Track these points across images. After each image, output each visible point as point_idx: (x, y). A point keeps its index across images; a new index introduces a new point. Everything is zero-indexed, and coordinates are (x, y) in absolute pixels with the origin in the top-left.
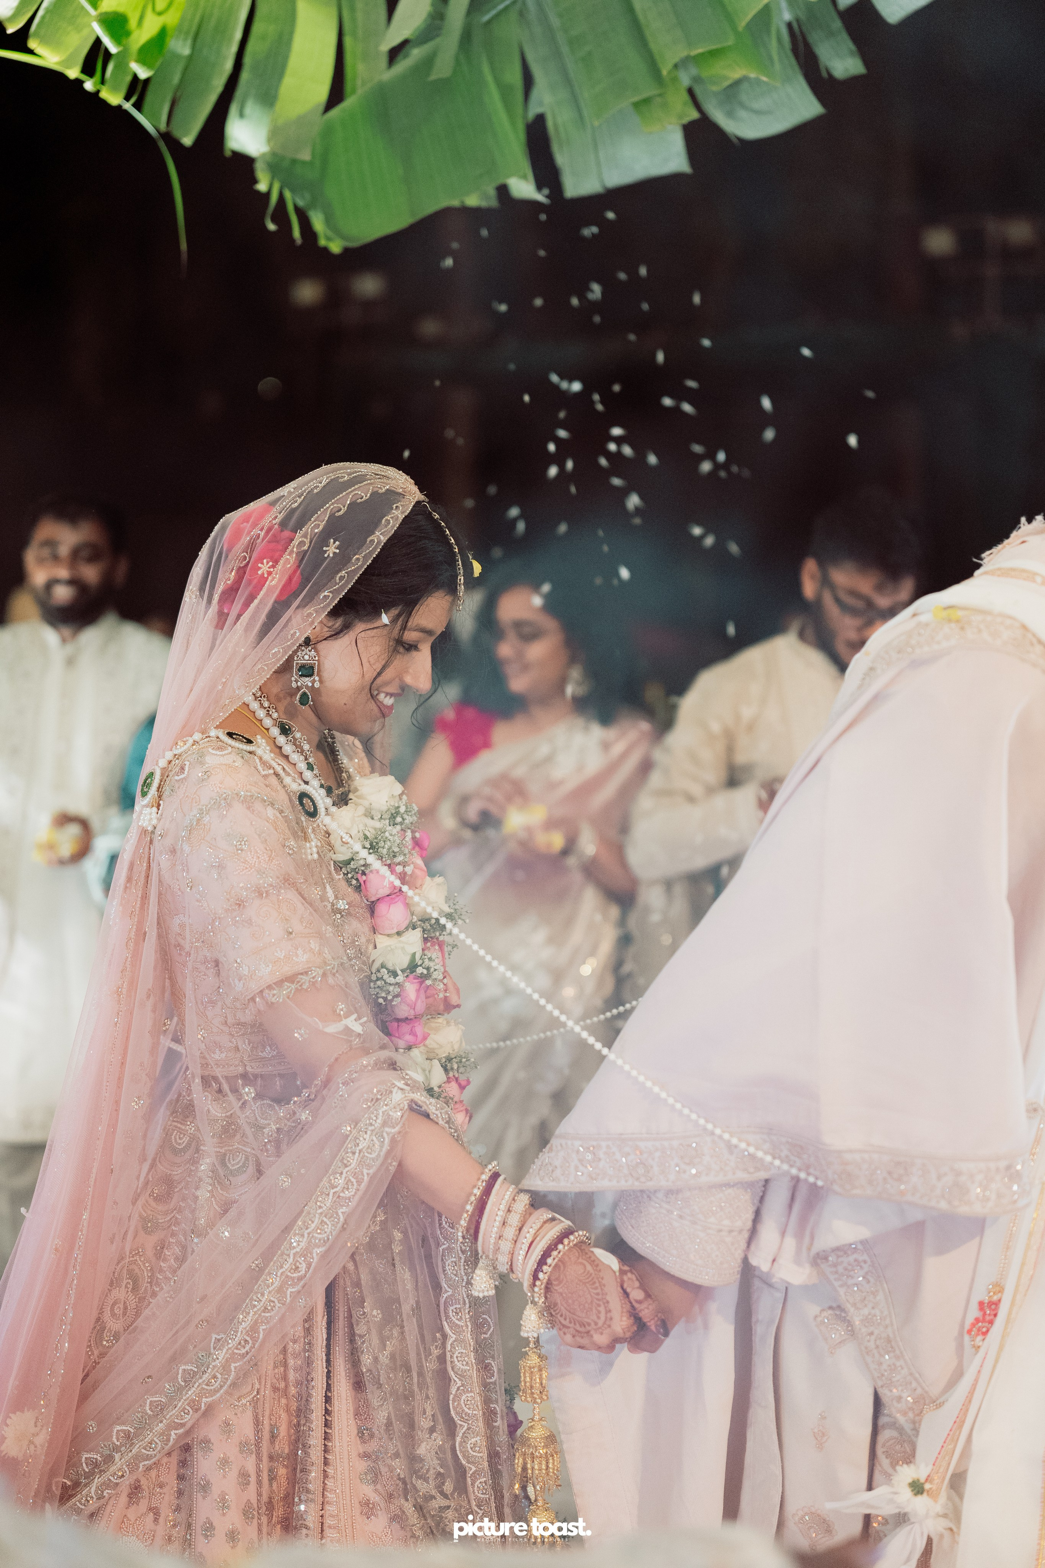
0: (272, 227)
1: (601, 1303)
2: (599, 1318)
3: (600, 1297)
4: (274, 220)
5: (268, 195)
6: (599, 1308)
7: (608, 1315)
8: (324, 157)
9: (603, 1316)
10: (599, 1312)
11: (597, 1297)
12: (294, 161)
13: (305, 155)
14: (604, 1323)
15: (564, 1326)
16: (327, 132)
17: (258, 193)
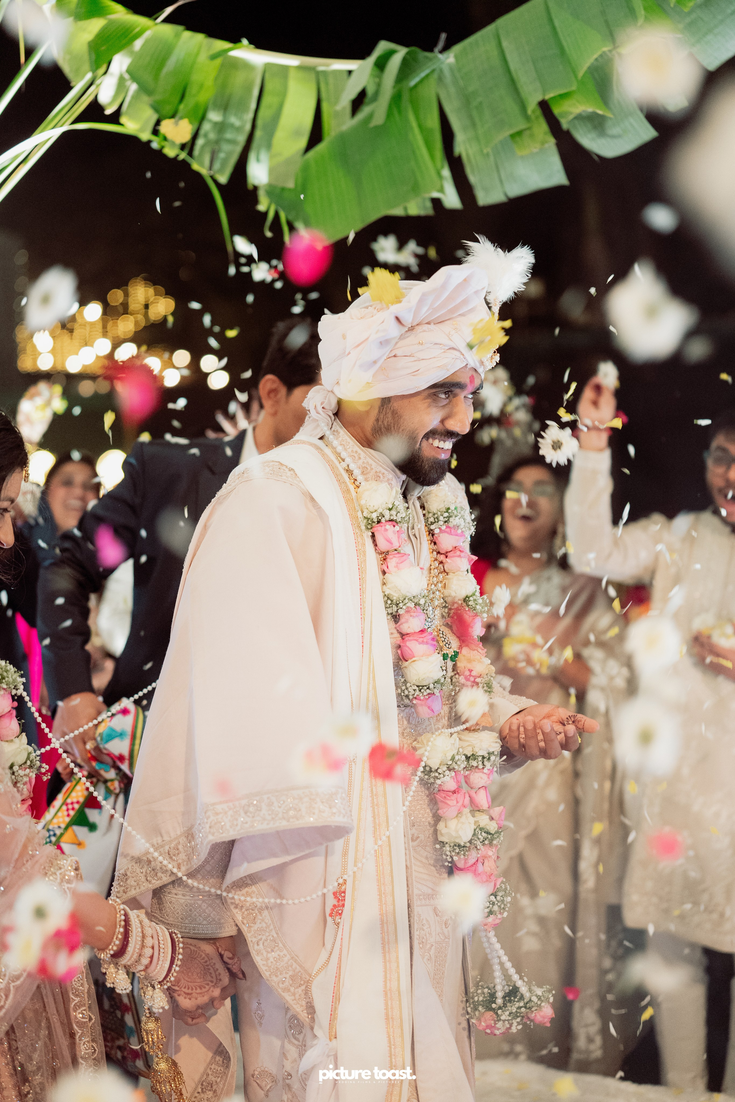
0: (269, 234)
1: (210, 967)
2: (212, 977)
3: (208, 963)
4: (271, 229)
5: (265, 214)
6: (210, 971)
7: (217, 973)
8: (303, 187)
9: (214, 975)
10: (211, 973)
11: (205, 964)
12: (283, 189)
13: (291, 184)
14: (217, 979)
15: (188, 994)
16: (305, 168)
17: (259, 212)
